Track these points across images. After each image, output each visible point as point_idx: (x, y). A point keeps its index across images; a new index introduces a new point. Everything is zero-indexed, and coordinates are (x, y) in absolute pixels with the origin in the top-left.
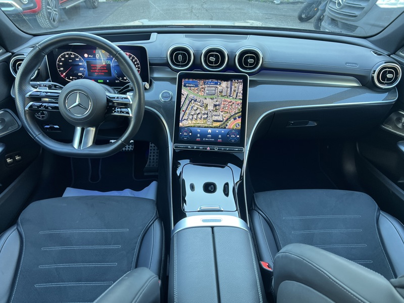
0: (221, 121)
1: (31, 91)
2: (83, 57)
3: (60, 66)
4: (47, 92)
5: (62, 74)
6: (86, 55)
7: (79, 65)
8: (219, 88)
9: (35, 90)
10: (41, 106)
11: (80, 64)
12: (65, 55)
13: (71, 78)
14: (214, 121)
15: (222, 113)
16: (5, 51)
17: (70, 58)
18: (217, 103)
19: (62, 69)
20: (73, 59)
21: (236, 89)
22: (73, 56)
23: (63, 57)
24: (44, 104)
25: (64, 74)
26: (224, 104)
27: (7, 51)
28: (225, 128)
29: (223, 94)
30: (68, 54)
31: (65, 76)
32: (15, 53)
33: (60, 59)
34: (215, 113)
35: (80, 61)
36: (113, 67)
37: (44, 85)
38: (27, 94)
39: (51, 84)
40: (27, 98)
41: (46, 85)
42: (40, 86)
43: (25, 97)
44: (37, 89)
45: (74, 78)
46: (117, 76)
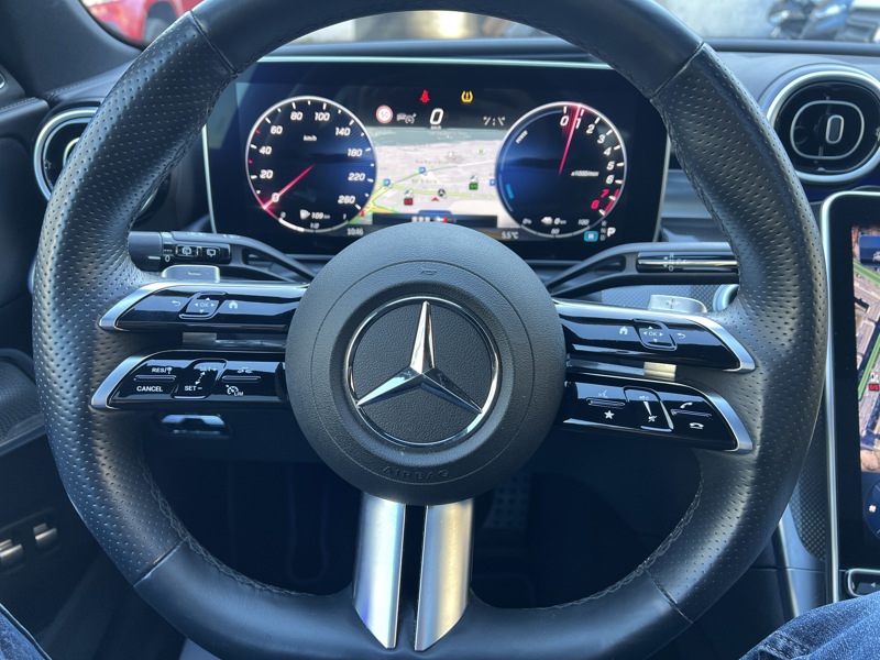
1: (131, 291)
2: (371, 120)
3: (259, 162)
4: (221, 298)
5: (266, 198)
6: (384, 114)
7: (345, 159)
9: (154, 284)
10: (188, 375)
11: (354, 153)
12: (288, 109)
13: (304, 214)
16: (17, 88)
17: (309, 125)
19: (267, 174)
20: (325, 131)
22: (324, 117)
23: (282, 118)
24: (204, 367)
25: (276, 197)
27: (30, 92)
30: (301, 106)
31: (277, 209)
32: (59, 101)
33: (265, 127)
35: (355, 138)
36: (502, 169)
37: (194, 249)
38: (108, 309)
39: (228, 247)
40: (107, 334)
41: (205, 249)
42: (174, 252)
43: (97, 327)
44: (164, 280)
45: (319, 216)
46: (511, 210)
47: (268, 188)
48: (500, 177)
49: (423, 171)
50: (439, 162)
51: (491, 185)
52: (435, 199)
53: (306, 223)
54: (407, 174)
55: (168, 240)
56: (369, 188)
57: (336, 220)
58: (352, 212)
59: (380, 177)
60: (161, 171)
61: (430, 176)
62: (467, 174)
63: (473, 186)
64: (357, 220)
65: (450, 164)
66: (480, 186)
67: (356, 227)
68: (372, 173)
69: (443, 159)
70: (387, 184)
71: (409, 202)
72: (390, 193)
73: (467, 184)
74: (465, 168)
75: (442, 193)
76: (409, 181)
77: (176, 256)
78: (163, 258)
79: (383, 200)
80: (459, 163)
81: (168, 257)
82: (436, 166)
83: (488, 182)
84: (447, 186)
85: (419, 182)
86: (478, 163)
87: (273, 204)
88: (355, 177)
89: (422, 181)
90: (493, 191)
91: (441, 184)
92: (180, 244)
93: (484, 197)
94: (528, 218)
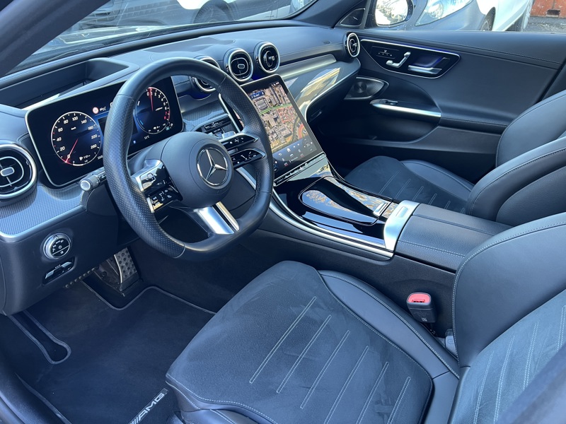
0: (290, 135)
2: (92, 114)
3: (58, 145)
5: (65, 158)
6: (95, 110)
8: (266, 98)
12: (62, 120)
13: (81, 158)
14: (285, 137)
15: (286, 125)
17: (72, 123)
18: (275, 116)
19: (62, 149)
20: (78, 123)
21: (280, 93)
22: (76, 118)
23: (59, 125)
25: (69, 156)
26: (281, 114)
28: (298, 140)
29: (274, 104)
30: (66, 117)
31: (71, 160)
33: (56, 130)
34: (281, 128)
35: (89, 123)
36: (137, 116)
45: (86, 157)
46: (144, 129)
47: (64, 154)
48: (137, 119)
53: (83, 162)
57: (93, 155)
88: (93, 137)
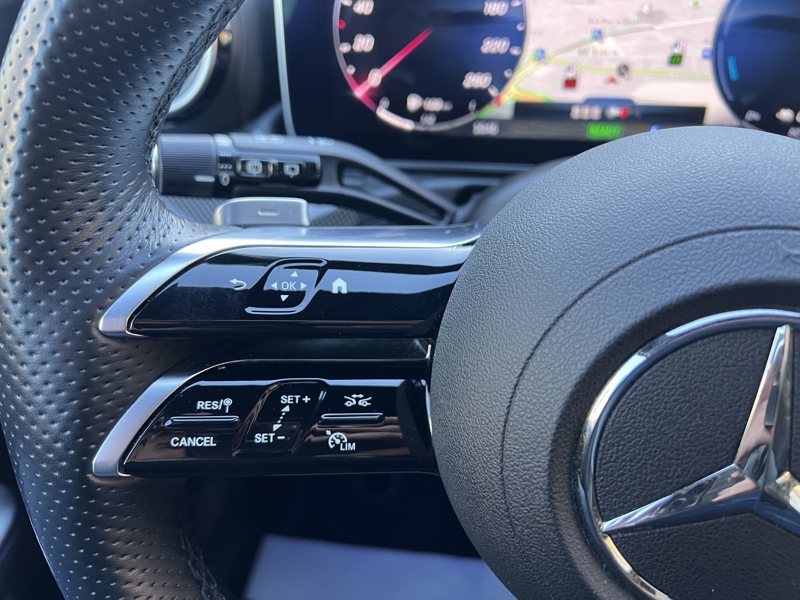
7: (479, 18)
11: (494, 8)
13: (413, 102)
19: (364, 43)
25: (375, 78)
36: (726, 31)
37: (265, 164)
38: (114, 297)
39: (317, 160)
40: (114, 344)
41: (281, 165)
42: (234, 169)
43: (95, 333)
44: (218, 232)
45: (436, 105)
46: (730, 97)
47: (365, 64)
48: (721, 45)
49: (598, 35)
50: (627, 21)
51: (705, 57)
52: (612, 80)
53: (416, 116)
54: (573, 40)
55: (225, 149)
56: (512, 62)
57: (460, 110)
58: (482, 98)
59: (532, 44)
60: (205, 24)
61: (609, 43)
62: (669, 40)
63: (676, 60)
64: (490, 111)
65: (644, 25)
66: (685, 60)
67: (488, 121)
68: (518, 39)
69: (633, 16)
70: (541, 55)
71: (570, 84)
72: (542, 71)
73: (664, 56)
74: (664, 31)
75: (624, 69)
76: (574, 54)
77: (238, 175)
78: (218, 179)
79: (532, 82)
80: (658, 22)
81: (225, 179)
82: (621, 28)
83: (699, 53)
84: (634, 59)
85: (591, 54)
86: (687, 22)
87: (372, 90)
88: (493, 46)
89: (595, 52)
90: (707, 67)
91: (623, 56)
92: (244, 156)
93: (691, 78)
94: (755, 109)
